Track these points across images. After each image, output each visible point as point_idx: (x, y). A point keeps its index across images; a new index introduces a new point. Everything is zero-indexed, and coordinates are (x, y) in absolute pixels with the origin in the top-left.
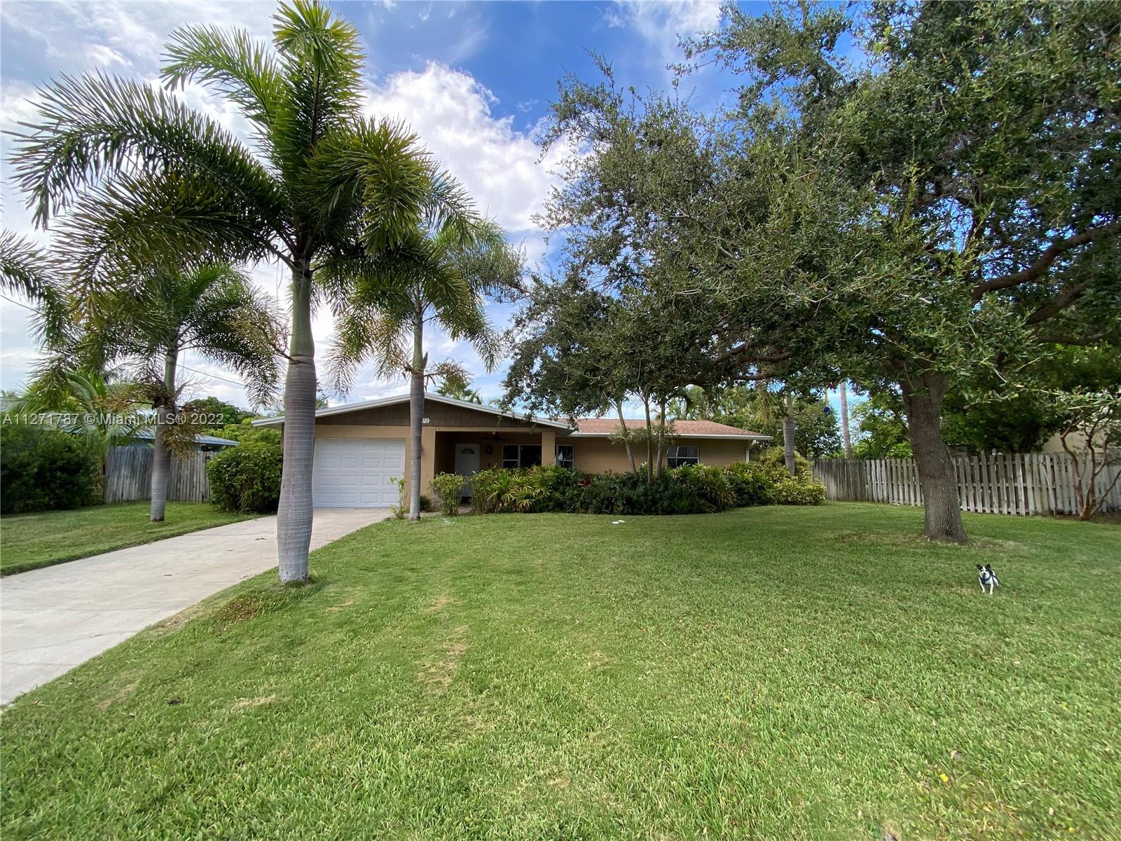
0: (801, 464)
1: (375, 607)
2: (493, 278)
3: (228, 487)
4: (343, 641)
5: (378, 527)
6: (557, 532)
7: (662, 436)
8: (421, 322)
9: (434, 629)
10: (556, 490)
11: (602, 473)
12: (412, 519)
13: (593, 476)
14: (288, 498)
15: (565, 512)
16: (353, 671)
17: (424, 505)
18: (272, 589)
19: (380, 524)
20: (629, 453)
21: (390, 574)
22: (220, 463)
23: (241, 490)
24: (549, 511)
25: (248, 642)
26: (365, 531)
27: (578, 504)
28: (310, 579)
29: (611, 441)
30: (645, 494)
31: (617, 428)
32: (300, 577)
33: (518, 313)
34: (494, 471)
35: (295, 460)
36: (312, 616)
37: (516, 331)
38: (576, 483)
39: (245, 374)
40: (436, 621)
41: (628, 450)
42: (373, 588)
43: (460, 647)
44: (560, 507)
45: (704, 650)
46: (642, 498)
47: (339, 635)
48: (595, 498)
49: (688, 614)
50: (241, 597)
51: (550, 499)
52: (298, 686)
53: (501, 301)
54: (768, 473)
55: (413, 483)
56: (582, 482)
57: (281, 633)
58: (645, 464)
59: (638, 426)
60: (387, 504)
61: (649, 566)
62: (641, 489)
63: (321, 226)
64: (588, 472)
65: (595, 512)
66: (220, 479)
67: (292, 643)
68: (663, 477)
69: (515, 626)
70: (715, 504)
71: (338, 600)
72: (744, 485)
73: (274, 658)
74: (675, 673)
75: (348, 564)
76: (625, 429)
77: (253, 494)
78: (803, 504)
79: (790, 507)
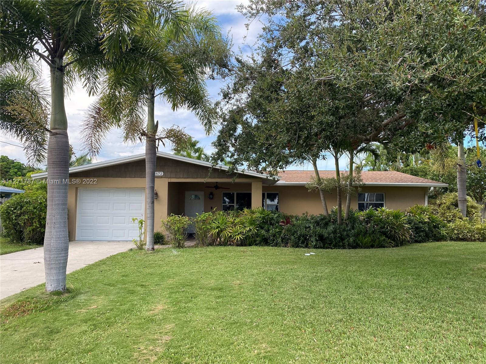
0: (472, 207)
1: (112, 310)
2: (207, 60)
3: (15, 225)
4: (86, 331)
5: (123, 255)
6: (258, 261)
7: (351, 184)
8: (153, 97)
9: (150, 325)
10: (262, 228)
11: (300, 215)
12: (148, 250)
13: (292, 217)
14: (51, 232)
15: (269, 245)
16: (91, 351)
17: (158, 239)
18: (41, 296)
19: (125, 253)
20: (322, 198)
21: (125, 288)
22: (9, 207)
23: (24, 227)
24: (256, 245)
25: (22, 330)
26: (113, 258)
27: (280, 240)
28: (67, 290)
29: (308, 189)
30: (335, 232)
31: (312, 178)
32: (60, 289)
33: (226, 88)
34: (213, 213)
35: (55, 205)
36: (67, 315)
37: (223, 103)
38: (278, 223)
39: (24, 139)
40: (152, 321)
41: (322, 196)
42: (112, 297)
43: (166, 338)
44: (265, 242)
45: (345, 345)
46: (332, 235)
47: (84, 328)
48: (293, 235)
49: (341, 320)
50: (19, 301)
51: (257, 235)
52: (53, 359)
53: (213, 79)
54: (443, 214)
55: (149, 222)
56: (283, 222)
57: (45, 325)
58: (335, 208)
59: (330, 177)
60: (130, 239)
61: (322, 287)
62: (331, 228)
63: (69, 34)
64: (289, 214)
65: (293, 246)
66: (9, 218)
67: (52, 332)
68: (352, 218)
69: (208, 325)
70: (394, 240)
71: (86, 304)
72: (421, 225)
73: (39, 341)
74: (317, 360)
75: (97, 281)
76: (319, 179)
77: (33, 230)
78: (472, 241)
79: (459, 243)
